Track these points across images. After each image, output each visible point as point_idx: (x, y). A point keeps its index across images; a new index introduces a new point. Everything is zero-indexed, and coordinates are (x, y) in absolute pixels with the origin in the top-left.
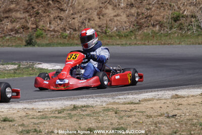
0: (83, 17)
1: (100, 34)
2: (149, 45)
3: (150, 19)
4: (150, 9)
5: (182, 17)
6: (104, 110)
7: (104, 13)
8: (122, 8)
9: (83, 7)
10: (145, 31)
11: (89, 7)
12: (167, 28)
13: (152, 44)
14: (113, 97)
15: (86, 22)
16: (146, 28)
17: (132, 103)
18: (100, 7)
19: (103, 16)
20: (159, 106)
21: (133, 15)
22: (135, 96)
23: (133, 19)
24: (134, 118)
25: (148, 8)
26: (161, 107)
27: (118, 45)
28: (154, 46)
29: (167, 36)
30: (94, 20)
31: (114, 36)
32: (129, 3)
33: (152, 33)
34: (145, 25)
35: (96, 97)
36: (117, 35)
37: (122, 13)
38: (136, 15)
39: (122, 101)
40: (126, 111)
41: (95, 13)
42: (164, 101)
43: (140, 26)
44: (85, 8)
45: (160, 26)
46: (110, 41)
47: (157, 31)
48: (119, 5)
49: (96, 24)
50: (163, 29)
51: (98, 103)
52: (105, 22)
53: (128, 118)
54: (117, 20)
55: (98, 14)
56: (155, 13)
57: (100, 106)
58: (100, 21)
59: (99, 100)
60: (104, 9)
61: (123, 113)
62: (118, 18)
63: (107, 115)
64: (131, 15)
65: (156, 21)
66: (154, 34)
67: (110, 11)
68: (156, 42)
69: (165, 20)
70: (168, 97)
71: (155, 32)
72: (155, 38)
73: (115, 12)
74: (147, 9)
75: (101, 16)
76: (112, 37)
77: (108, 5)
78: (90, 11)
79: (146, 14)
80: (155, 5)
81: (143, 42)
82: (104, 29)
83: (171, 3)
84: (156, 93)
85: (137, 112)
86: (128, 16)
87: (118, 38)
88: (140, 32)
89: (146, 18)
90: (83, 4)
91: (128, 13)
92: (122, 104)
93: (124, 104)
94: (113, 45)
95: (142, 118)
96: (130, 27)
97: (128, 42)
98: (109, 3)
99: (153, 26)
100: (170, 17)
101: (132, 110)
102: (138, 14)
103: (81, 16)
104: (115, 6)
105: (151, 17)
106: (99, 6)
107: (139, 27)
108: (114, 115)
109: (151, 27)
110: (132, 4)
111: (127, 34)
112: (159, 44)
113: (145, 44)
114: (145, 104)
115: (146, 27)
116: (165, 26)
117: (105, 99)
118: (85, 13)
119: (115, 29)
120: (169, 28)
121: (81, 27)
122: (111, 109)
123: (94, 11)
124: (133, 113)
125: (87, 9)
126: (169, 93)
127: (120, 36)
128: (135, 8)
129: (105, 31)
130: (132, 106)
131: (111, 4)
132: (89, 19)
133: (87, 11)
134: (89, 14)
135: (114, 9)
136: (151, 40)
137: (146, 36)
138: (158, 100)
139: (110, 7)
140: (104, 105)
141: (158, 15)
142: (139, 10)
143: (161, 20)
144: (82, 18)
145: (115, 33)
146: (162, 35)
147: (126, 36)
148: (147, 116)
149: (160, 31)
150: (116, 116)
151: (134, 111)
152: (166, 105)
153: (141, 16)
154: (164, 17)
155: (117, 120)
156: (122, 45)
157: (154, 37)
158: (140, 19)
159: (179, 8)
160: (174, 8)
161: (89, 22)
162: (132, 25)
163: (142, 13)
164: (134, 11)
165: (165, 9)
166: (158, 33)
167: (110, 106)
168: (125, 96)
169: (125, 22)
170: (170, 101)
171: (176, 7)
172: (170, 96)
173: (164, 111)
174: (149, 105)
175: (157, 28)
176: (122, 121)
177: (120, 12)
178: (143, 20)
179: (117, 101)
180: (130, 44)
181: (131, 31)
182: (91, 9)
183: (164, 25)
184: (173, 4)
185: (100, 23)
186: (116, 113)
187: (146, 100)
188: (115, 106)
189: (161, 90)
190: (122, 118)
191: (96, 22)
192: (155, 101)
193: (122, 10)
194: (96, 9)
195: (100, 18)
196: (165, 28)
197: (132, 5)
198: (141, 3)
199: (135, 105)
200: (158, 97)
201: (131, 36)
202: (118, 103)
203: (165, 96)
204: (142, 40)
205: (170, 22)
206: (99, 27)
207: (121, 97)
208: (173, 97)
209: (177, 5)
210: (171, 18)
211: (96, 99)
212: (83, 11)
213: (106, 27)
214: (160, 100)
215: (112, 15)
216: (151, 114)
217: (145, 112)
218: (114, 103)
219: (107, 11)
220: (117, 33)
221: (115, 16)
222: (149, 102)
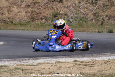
1: (8, 23)
2: (39, 30)
3: (39, 15)
4: (40, 9)
5: (59, 14)
6: (15, 69)
7: (11, 10)
8: (22, 8)
10: (36, 22)
11: (3, 6)
12: (50, 21)
13: (41, 30)
14: (20, 61)
16: (37, 20)
17: (32, 65)
18: (9, 7)
19: (11, 12)
21: (29, 12)
22: (34, 61)
23: (29, 14)
24: (33, 74)
25: (39, 8)
26: (49, 68)
27: (20, 30)
28: (42, 32)
29: (49, 26)
30: (5, 14)
31: (17, 24)
32: (27, 5)
33: (40, 23)
34: (36, 18)
35: (10, 60)
36: (19, 24)
37: (23, 11)
38: (31, 12)
39: (26, 64)
41: (6, 10)
42: (51, 65)
43: (33, 19)
46: (15, 27)
48: (21, 6)
49: (6, 17)
50: (47, 21)
52: (12, 15)
53: (30, 74)
54: (20, 15)
55: (8, 11)
56: (43, 11)
57: (12, 66)
59: (11, 63)
60: (11, 8)
61: (27, 71)
62: (20, 14)
63: (17, 71)
65: (43, 16)
66: (42, 24)
67: (15, 9)
68: (43, 29)
69: (49, 16)
70: (53, 62)
71: (42, 23)
72: (42, 27)
73: (18, 10)
74: (38, 9)
75: (10, 12)
76: (16, 25)
77: (14, 5)
78: (3, 9)
79: (37, 12)
80: (43, 7)
82: (11, 20)
83: (52, 6)
84: (46, 60)
85: (35, 70)
86: (26, 13)
87: (19, 25)
88: (33, 22)
89: (37, 14)
91: (26, 11)
92: (26, 65)
94: (17, 30)
96: (27, 19)
98: (15, 4)
99: (42, 19)
100: (52, 14)
101: (32, 69)
102: (32, 12)
104: (18, 7)
105: (40, 13)
106: (8, 6)
108: (21, 72)
109: (40, 20)
110: (29, 5)
111: (25, 23)
112: (45, 31)
113: (36, 30)
114: (40, 66)
115: (37, 19)
116: (48, 20)
117: (15, 62)
119: (18, 20)
120: (51, 21)
122: (20, 68)
124: (33, 71)
126: (54, 60)
127: (21, 25)
130: (32, 67)
131: (16, 5)
133: (1, 8)
134: (2, 10)
135: (18, 8)
136: (40, 28)
137: (37, 25)
138: (47, 64)
139: (15, 7)
140: (15, 65)
141: (44, 13)
142: (33, 9)
143: (46, 16)
146: (46, 25)
147: (25, 25)
148: (42, 73)
151: (33, 70)
152: (52, 67)
153: (34, 13)
154: (48, 14)
155: (23, 75)
156: (23, 30)
157: (41, 26)
158: (34, 14)
159: (57, 9)
160: (54, 9)
161: (2, 15)
162: (28, 18)
163: (35, 11)
164: (30, 9)
165: (48, 9)
166: (44, 24)
167: (19, 67)
168: (27, 61)
169: (24, 16)
171: (56, 9)
172: (55, 62)
173: (51, 70)
175: (44, 20)
176: (26, 76)
177: (21, 10)
178: (35, 16)
179: (23, 63)
180: (27, 30)
181: (28, 22)
182: (4, 7)
183: (48, 19)
184: (53, 6)
185: (9, 16)
186: (23, 71)
188: (22, 67)
189: (49, 58)
190: (26, 73)
191: (6, 16)
193: (23, 9)
194: (7, 8)
195: (9, 13)
196: (48, 21)
197: (29, 6)
198: (34, 5)
199: (34, 66)
200: (47, 62)
201: (28, 25)
202: (23, 65)
203: (51, 62)
204: (34, 27)
205: (52, 17)
206: (8, 18)
207: (25, 61)
209: (56, 7)
211: (10, 62)
213: (13, 19)
214: (49, 64)
215: (17, 12)
216: (44, 72)
217: (40, 71)
218: (21, 65)
219: (13, 9)
220: (19, 23)
221: (19, 12)
222: (42, 65)
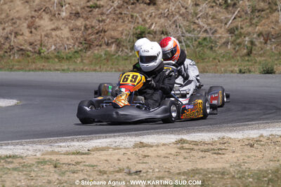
0: (8, 30)
1: (31, 54)
2: (101, 71)
3: (102, 34)
4: (103, 21)
5: (149, 33)
6: (38, 163)
7: (37, 25)
8: (63, 19)
9: (7, 16)
10: (96, 52)
11: (17, 15)
12: (127, 49)
13: (106, 71)
14: (50, 143)
15: (12, 37)
16: (97, 48)
17: (78, 153)
18: (32, 17)
19: (36, 29)
20: (116, 157)
21: (79, 29)
22: (83, 143)
23: (78, 34)
24: (81, 174)
25: (101, 19)
26: (119, 160)
27: (57, 70)
28: (109, 74)
29: (127, 59)
30: (22, 35)
31: (51, 58)
32: (74, 12)
33: (105, 54)
34: (96, 43)
35: (27, 143)
36: (57, 57)
37: (64, 26)
38: (83, 28)
39: (64, 150)
40: (69, 164)
41: (25, 25)
42: (124, 151)
43: (89, 45)
44: (11, 18)
45: (117, 45)
46: (46, 64)
47: (112, 53)
48: (59, 14)
49: (25, 41)
50: (121, 49)
51: (30, 153)
52: (39, 37)
53: (72, 175)
54: (56, 35)
55: (29, 27)
56: (110, 27)
57: (32, 157)
58: (32, 36)
59: (31, 148)
60: (37, 20)
61: (65, 167)
62: (58, 33)
63: (43, 169)
64: (76, 29)
65: (112, 38)
66: (109, 57)
67: (45, 23)
68: (112, 68)
69: (124, 37)
70: (129, 146)
71: (109, 54)
72: (110, 63)
73: (54, 23)
74: (99, 21)
75: (33, 30)
76: (48, 58)
77: (44, 13)
78: (18, 22)
79: (97, 28)
80: (110, 16)
81: (92, 67)
82: (37, 48)
83: (133, 14)
84: (112, 139)
85: (85, 165)
86: (72, 30)
87: (57, 60)
88: (89, 53)
89: (97, 33)
90: (8, 12)
91: (71, 25)
92: (64, 154)
93: (67, 154)
94: (50, 70)
95: (92, 174)
96: (74, 46)
97: (72, 67)
98: (44, 10)
99: (108, 44)
100: (131, 33)
101: (78, 163)
102: (86, 28)
103: (4, 29)
104: (54, 16)
105: (105, 32)
106: (30, 15)
107: (86, 46)
108: (52, 169)
109: (104, 47)
110: (78, 13)
111: (69, 55)
112: (115, 71)
113: (95, 70)
114: (96, 154)
115: (97, 45)
116: (124, 46)
117: (39, 147)
118: (10, 24)
119: (53, 47)
120: (129, 48)
121: (3, 44)
122: (48, 161)
123: (23, 23)
124: (79, 167)
125: (13, 19)
126: (130, 139)
127: (60, 59)
128: (82, 20)
129: (39, 51)
130: (79, 158)
131: (47, 13)
132: (16, 34)
133: (14, 21)
134: (15, 26)
135: (52, 20)
136: (104, 65)
137: (97, 59)
138: (115, 149)
139: (46, 17)
140: (38, 155)
141: (114, 30)
142: (87, 23)
143: (119, 36)
144: (6, 31)
145: (53, 53)
146: (120, 58)
147: (69, 59)
148: (100, 172)
149: (117, 53)
150: (55, 171)
151: (81, 164)
152: (126, 157)
153: (90, 31)
154: (122, 33)
155: (56, 176)
156: (63, 70)
157: (108, 61)
158: (89, 34)
159: (144, 20)
160: (137, 21)
161: (15, 37)
162: (77, 44)
163: (92, 27)
164: (80, 22)
165: (124, 22)
166: (114, 55)
167: (47, 157)
168: (68, 144)
169: (68, 39)
170: (132, 151)
171: (140, 20)
172: (132, 144)
173: (123, 165)
174: (102, 156)
175: (113, 47)
176: (63, 178)
177: (60, 24)
178: (93, 37)
179: (57, 150)
180: (74, 70)
181: (76, 52)
182: (19, 18)
183: (122, 43)
184: (135, 14)
185: (32, 40)
186: (55, 167)
187: (97, 149)
188: (54, 157)
189: (119, 136)
190: (64, 173)
191: (26, 38)
192: (111, 151)
193: (64, 22)
194: (26, 19)
195: (31, 32)
196: (124, 48)
197: (77, 15)
198: (90, 11)
199: (82, 156)
200: (114, 145)
201: (76, 58)
202: (58, 153)
203: (124, 144)
204: (92, 64)
205: (131, 40)
206: (31, 44)
207: (62, 144)
208: (136, 146)
209: (141, 16)
210: (133, 35)
211: (26, 147)
212: (8, 22)
213: (41, 45)
214: (118, 149)
215: (49, 28)
216: (105, 169)
217: (96, 166)
218: (53, 153)
219: (42, 22)
220: (56, 54)
221: (54, 29)
222: (103, 153)
